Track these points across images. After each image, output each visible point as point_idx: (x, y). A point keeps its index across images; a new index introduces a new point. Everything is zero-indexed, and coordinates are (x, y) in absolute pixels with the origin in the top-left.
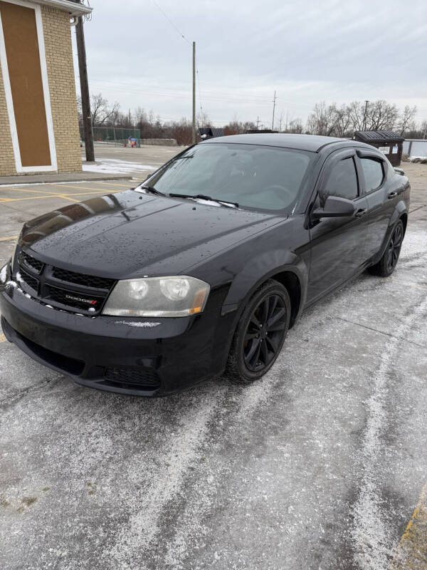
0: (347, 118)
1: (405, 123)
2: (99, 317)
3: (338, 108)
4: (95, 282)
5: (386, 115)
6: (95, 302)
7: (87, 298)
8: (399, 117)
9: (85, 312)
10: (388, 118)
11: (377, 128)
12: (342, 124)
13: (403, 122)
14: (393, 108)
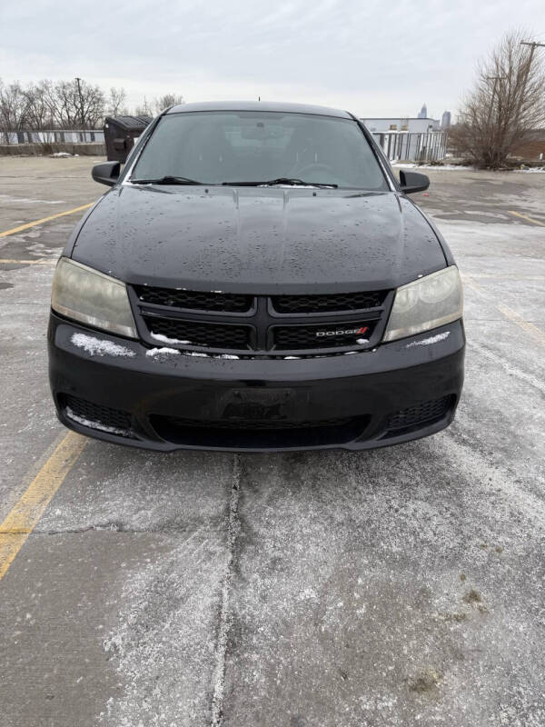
0: (40, 103)
1: (116, 109)
2: (383, 347)
3: (25, 89)
4: (357, 302)
5: (90, 99)
6: (365, 329)
7: (352, 327)
8: (107, 102)
9: (357, 347)
10: (94, 103)
11: (83, 117)
12: (35, 111)
13: (113, 109)
14: (97, 91)
